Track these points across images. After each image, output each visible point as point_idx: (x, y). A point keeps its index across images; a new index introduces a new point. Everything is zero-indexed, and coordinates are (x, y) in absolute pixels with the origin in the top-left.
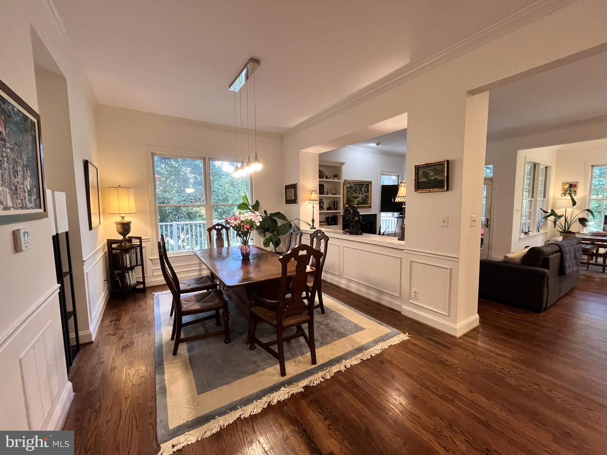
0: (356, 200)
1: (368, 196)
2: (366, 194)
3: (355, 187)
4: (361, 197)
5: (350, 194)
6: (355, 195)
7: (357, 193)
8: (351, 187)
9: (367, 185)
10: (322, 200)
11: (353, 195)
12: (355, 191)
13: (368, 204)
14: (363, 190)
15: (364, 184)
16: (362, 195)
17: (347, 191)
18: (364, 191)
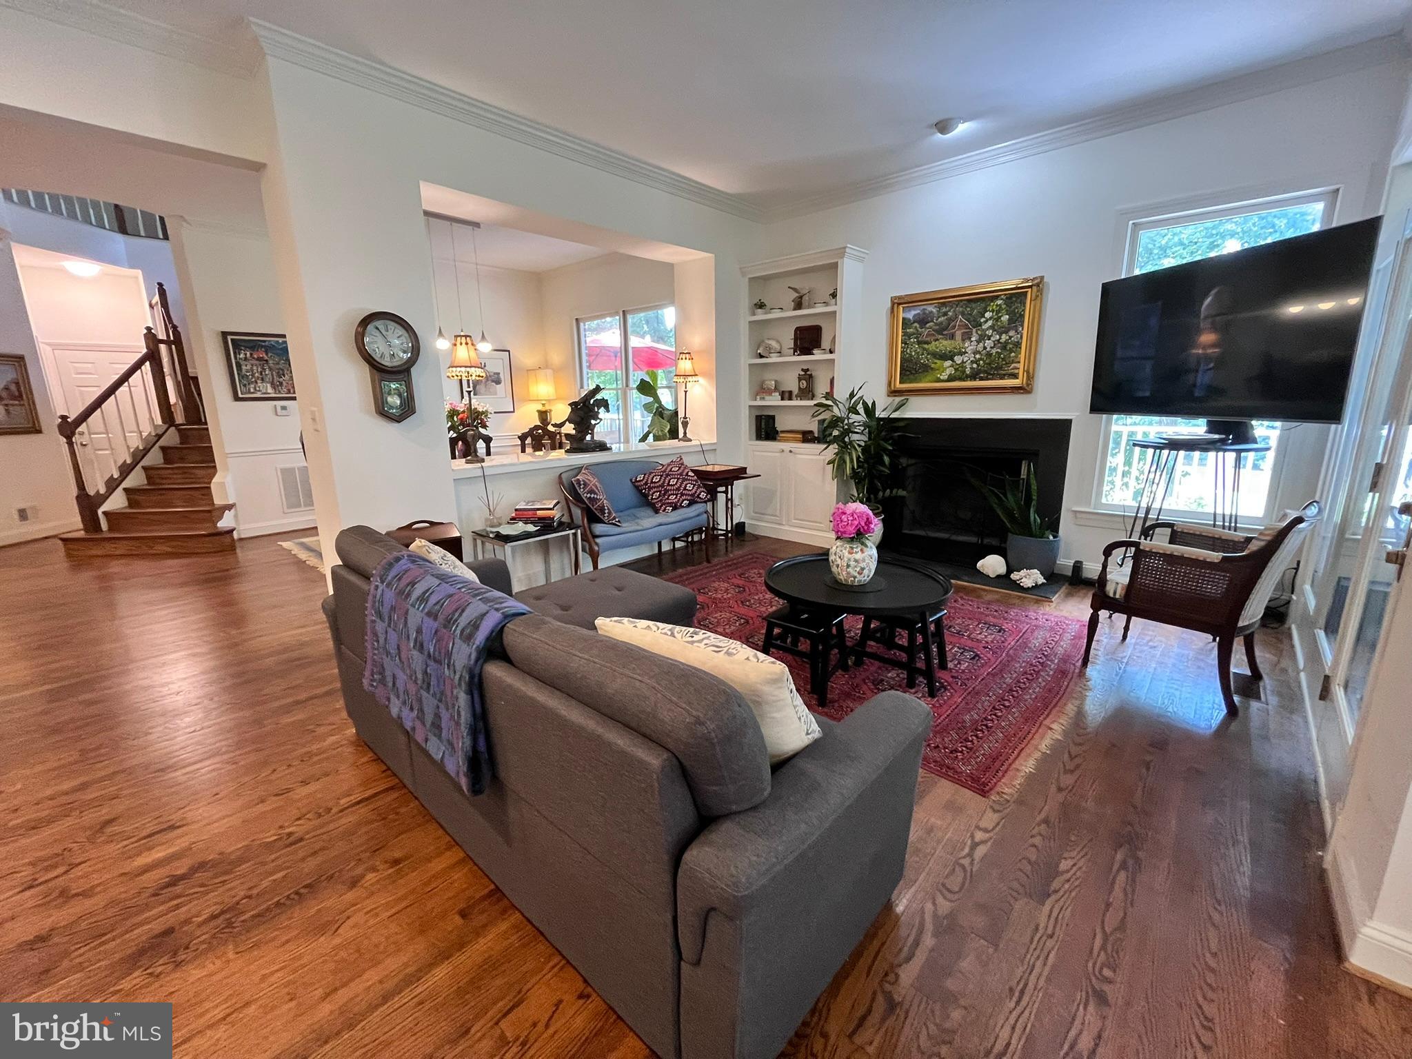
0: (948, 363)
1: (1018, 345)
2: (1004, 337)
3: (945, 314)
4: (975, 353)
5: (919, 343)
6: (944, 345)
7: (952, 337)
8: (923, 321)
9: (1010, 297)
10: (808, 370)
11: (932, 347)
12: (944, 331)
13: (1015, 376)
14: (990, 323)
15: (997, 297)
16: (978, 342)
17: (905, 334)
18: (992, 327)
